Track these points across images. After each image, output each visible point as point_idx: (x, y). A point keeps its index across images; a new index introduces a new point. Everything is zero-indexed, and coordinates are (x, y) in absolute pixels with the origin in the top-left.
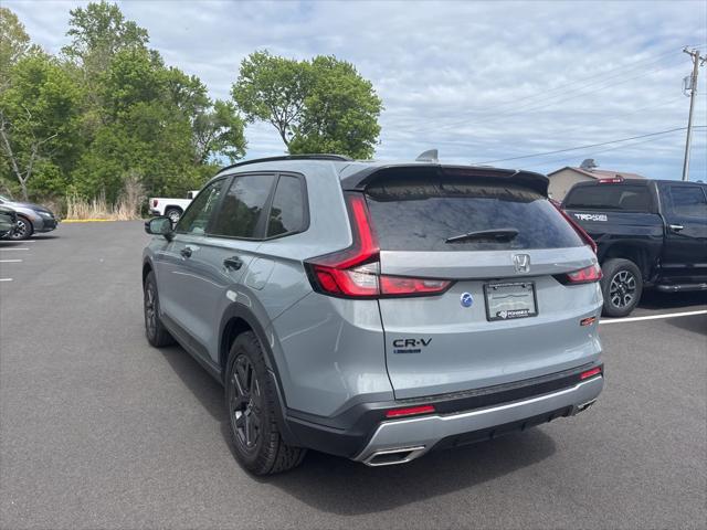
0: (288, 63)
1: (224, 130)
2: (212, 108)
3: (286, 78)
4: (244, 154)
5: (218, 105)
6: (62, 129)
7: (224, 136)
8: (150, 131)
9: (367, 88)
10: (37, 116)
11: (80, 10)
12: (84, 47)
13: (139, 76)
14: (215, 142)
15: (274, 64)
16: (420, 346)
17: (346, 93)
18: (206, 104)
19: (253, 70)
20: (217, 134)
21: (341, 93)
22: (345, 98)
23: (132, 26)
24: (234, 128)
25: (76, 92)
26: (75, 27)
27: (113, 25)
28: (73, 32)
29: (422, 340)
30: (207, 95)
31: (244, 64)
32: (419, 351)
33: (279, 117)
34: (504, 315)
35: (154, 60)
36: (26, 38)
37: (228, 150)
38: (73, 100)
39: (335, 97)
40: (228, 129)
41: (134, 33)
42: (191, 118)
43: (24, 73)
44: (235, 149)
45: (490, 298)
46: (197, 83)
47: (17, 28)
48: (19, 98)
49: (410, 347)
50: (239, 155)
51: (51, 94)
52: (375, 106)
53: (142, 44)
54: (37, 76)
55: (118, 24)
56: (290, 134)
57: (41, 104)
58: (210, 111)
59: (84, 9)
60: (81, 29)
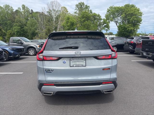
0: (118, 7)
1: (105, 25)
2: (102, 20)
3: (117, 11)
4: (109, 30)
5: (104, 19)
6: (72, 28)
7: (105, 26)
8: (88, 27)
9: (138, 10)
10: (68, 26)
11: (77, 4)
12: (78, 12)
13: (86, 16)
14: (103, 28)
15: (115, 8)
16: (51, 71)
17: (132, 12)
18: (101, 20)
19: (110, 10)
20: (103, 26)
21: (131, 12)
22: (132, 14)
23: (86, 6)
24: (107, 24)
25: (75, 21)
26: (76, 8)
27: (83, 6)
28: (76, 9)
29: (51, 70)
30: (101, 17)
31: (108, 10)
32: (51, 72)
33: (116, 20)
34: (75, 66)
35: (91, 12)
36: (68, 12)
37: (106, 29)
38: (74, 22)
39: (129, 14)
40: (106, 24)
41: (87, 7)
42: (98, 23)
43: (66, 18)
44: (107, 29)
45: (71, 62)
46: (99, 15)
47: (66, 10)
48: (66, 23)
49: (49, 71)
50: (108, 30)
51: (70, 22)
52: (141, 14)
53: (88, 9)
54: (68, 19)
55: (84, 6)
56: (118, 24)
57: (69, 24)
58: (102, 21)
59: (78, 4)
60: (77, 8)
